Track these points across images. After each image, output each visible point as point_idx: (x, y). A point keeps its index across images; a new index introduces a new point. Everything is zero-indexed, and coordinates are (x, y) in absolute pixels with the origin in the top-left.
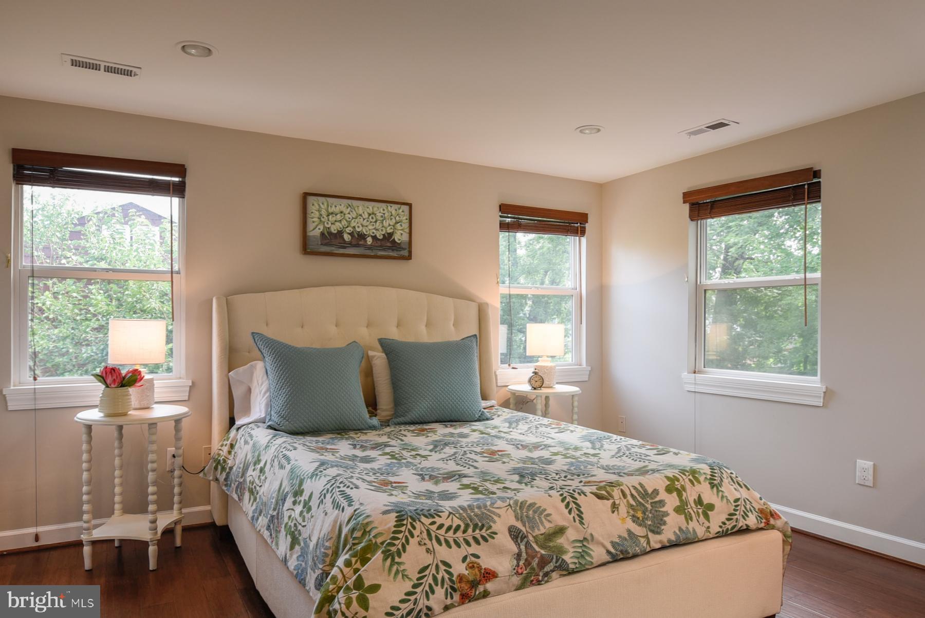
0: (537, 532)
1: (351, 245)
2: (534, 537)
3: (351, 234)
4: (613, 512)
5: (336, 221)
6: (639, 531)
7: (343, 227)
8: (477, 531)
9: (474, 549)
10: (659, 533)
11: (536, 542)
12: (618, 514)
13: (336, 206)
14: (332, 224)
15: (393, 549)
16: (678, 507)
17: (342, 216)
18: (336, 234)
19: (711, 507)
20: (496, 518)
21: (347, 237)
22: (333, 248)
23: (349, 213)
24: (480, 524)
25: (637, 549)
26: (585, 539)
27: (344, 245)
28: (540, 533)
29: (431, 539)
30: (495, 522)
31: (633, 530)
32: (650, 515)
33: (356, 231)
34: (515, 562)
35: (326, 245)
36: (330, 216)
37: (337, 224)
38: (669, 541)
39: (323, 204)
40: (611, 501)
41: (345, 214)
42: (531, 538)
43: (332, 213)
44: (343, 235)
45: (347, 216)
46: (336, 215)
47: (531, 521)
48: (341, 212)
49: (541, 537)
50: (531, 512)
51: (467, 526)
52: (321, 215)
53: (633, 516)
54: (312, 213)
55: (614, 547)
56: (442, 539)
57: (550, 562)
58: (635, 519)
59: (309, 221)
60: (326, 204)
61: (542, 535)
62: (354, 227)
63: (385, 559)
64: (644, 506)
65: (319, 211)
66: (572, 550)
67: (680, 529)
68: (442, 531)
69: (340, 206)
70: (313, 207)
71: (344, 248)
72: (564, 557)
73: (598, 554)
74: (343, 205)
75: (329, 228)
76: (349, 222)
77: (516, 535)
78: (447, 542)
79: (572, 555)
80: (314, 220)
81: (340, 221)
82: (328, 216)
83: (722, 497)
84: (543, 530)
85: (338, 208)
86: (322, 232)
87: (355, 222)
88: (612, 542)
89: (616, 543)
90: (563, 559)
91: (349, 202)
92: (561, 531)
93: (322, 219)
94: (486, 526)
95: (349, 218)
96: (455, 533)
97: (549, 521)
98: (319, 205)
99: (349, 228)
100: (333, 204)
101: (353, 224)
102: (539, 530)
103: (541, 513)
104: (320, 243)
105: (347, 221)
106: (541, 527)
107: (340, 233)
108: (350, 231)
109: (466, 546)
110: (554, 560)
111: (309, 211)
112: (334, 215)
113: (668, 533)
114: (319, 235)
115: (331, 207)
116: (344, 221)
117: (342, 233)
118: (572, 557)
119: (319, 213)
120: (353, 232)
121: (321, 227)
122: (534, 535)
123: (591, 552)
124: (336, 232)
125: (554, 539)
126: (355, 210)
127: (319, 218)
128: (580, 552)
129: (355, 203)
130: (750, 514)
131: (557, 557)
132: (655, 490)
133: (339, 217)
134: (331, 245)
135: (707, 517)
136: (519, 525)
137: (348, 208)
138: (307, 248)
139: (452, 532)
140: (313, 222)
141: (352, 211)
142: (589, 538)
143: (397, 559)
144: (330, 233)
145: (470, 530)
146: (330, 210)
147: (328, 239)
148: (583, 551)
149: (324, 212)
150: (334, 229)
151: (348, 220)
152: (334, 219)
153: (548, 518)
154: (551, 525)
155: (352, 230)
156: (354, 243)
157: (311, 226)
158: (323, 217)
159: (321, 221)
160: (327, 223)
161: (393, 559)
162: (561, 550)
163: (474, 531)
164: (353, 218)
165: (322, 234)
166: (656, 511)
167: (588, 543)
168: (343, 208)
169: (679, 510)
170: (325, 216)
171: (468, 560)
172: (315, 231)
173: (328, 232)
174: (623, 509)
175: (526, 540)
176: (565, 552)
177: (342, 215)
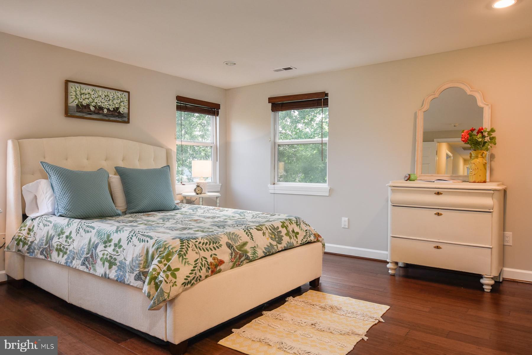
0: (237, 245)
1: (94, 113)
2: (236, 246)
3: (95, 107)
4: (264, 236)
5: (85, 98)
6: (274, 243)
7: (90, 102)
8: (214, 244)
9: (214, 252)
10: (280, 244)
11: (237, 248)
12: (266, 236)
13: (85, 90)
14: (83, 100)
15: (182, 253)
16: (286, 233)
17: (89, 96)
18: (85, 106)
19: (298, 233)
20: (220, 239)
21: (92, 108)
22: (84, 114)
23: (93, 94)
24: (215, 242)
25: (274, 250)
26: (255, 247)
27: (90, 113)
28: (238, 245)
29: (197, 248)
30: (220, 241)
31: (271, 243)
32: (277, 237)
33: (97, 105)
34: (231, 256)
35: (79, 112)
36: (82, 95)
37: (87, 100)
38: (285, 247)
39: (78, 88)
40: (262, 231)
41: (91, 95)
42: (234, 247)
43: (83, 94)
44: (90, 107)
45: (92, 96)
46: (86, 95)
47: (234, 240)
48: (89, 94)
49: (239, 246)
50: (233, 236)
51: (210, 242)
52: (77, 94)
53: (271, 237)
54: (71, 92)
55: (265, 250)
56: (201, 248)
57: (243, 256)
58: (272, 238)
59: (69, 97)
60: (79, 88)
61: (239, 245)
62: (96, 103)
63: (179, 257)
64: (274, 233)
65: (75, 92)
66: (250, 251)
67: (288, 242)
68: (201, 245)
69: (88, 90)
70: (72, 89)
71: (91, 114)
72: (248, 254)
73: (260, 253)
74: (90, 90)
75: (81, 102)
76: (94, 100)
77: (229, 246)
78: (203, 249)
79: (251, 253)
80: (72, 96)
81: (88, 98)
82: (81, 95)
83: (301, 229)
84: (239, 244)
85: (87, 90)
86: (77, 104)
87: (97, 99)
88: (265, 248)
89: (266, 248)
90: (248, 255)
91: (94, 88)
92: (245, 244)
93: (77, 97)
94: (218, 242)
95: (94, 97)
96: (206, 245)
97: (241, 240)
98: (75, 88)
99: (94, 103)
100: (84, 88)
101: (96, 101)
102: (237, 243)
103: (238, 237)
104: (76, 111)
105: (92, 99)
106: (238, 242)
107: (88, 106)
108: (94, 104)
109: (211, 251)
110: (245, 255)
111: (69, 91)
112: (85, 95)
113: (284, 244)
114: (75, 106)
115: (83, 90)
116: (91, 99)
117: (90, 105)
118: (251, 254)
119: (76, 93)
120: (96, 105)
121: (77, 101)
122: (236, 245)
123: (257, 252)
124: (86, 105)
125: (244, 247)
126: (97, 93)
127: (75, 96)
128: (253, 252)
129: (97, 89)
130: (311, 235)
131: (245, 254)
132: (278, 227)
133: (87, 96)
134: (83, 112)
135: (297, 237)
136: (230, 241)
137: (93, 91)
138: (68, 113)
139: (204, 245)
140: (72, 98)
141: (95, 93)
142: (256, 246)
143: (184, 257)
144: (82, 105)
145: (212, 244)
146: (82, 92)
147: (81, 109)
148: (255, 252)
149: (78, 93)
150: (84, 103)
151: (93, 98)
152: (85, 97)
153: (240, 238)
154: (242, 241)
155: (95, 104)
156: (96, 111)
157: (70, 100)
158: (78, 96)
159: (76, 98)
160: (81, 99)
161: (183, 257)
162: (246, 252)
163: (213, 244)
164: (96, 97)
165: (77, 105)
166: (279, 235)
167: (256, 249)
168: (90, 91)
169: (287, 234)
170: (79, 95)
171: (213, 256)
172: (73, 103)
173: (81, 105)
174: (267, 234)
175: (233, 248)
176: (248, 252)
177: (90, 95)
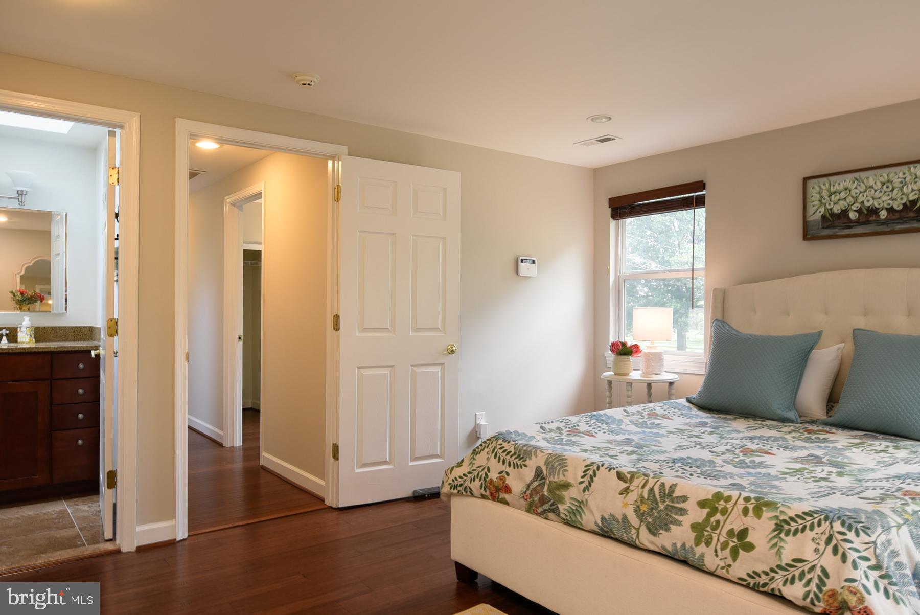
0: (551, 479)
1: (858, 223)
2: (549, 481)
3: (859, 211)
4: (621, 494)
5: (839, 200)
6: (634, 520)
7: (849, 205)
8: (517, 460)
9: (509, 470)
10: (654, 534)
11: (549, 486)
12: (625, 498)
13: (839, 184)
14: (834, 204)
16: (698, 524)
17: (847, 193)
18: (840, 214)
19: (749, 547)
20: (533, 457)
21: (853, 215)
22: (837, 230)
23: (856, 188)
24: (521, 456)
25: (625, 535)
26: (582, 501)
27: (850, 224)
28: (554, 480)
29: (492, 453)
30: (530, 459)
31: (629, 518)
32: (656, 514)
33: (864, 206)
34: (525, 489)
35: (828, 227)
36: (833, 196)
37: (842, 203)
38: (664, 548)
39: (824, 184)
40: (627, 485)
41: (850, 191)
42: (548, 481)
43: (835, 192)
44: (848, 214)
45: (853, 192)
46: (839, 194)
47: (552, 470)
48: (846, 189)
49: (554, 484)
50: (557, 464)
51: (515, 454)
52: (822, 197)
53: (638, 507)
54: (812, 196)
55: (602, 520)
56: (498, 455)
57: (546, 503)
58: (637, 510)
59: (809, 205)
60: (827, 185)
61: (555, 482)
62: (863, 202)
64: (657, 503)
65: (820, 193)
66: (569, 504)
67: (684, 545)
68: (501, 451)
69: (846, 181)
70: (814, 191)
71: (850, 227)
72: (560, 506)
73: (590, 519)
74: (848, 181)
75: (831, 209)
76: (856, 199)
77: (539, 474)
78: (499, 458)
79: (566, 508)
80: (814, 203)
81: (845, 198)
82: (830, 196)
83: (775, 545)
84: (556, 479)
85: (842, 185)
86: (823, 215)
87: (863, 196)
88: (602, 516)
89: (605, 518)
90: (557, 507)
91: (856, 175)
92: (566, 486)
93: (823, 201)
94: (524, 459)
95: (856, 193)
96: (506, 455)
97: (564, 475)
98: (820, 187)
99: (856, 205)
100: (836, 182)
101: (860, 199)
102: (554, 478)
103: (563, 467)
104: (821, 227)
105: (853, 197)
106: (556, 477)
107: (845, 212)
108: (857, 207)
109: (507, 466)
110: (550, 503)
111: (808, 196)
112: (838, 194)
113: (665, 540)
114: (820, 219)
115: (834, 186)
116: (850, 198)
117: (848, 211)
118: (565, 509)
119: (820, 195)
120: (861, 208)
121: (822, 210)
122: (550, 480)
123: (583, 514)
124: (840, 211)
125: (561, 490)
126: (863, 182)
127: (819, 201)
128: (573, 509)
129: (863, 175)
131: (554, 502)
132: (684, 496)
133: (843, 195)
134: (833, 227)
135: (735, 554)
136: (544, 468)
137: (854, 182)
138: (809, 233)
139: (505, 453)
140: (814, 206)
141: (859, 185)
142: (585, 502)
144: (833, 215)
145: (514, 457)
146: (833, 189)
147: (830, 221)
148: (576, 510)
149: (825, 194)
150: (837, 209)
151: (854, 195)
152: (837, 198)
153: (565, 473)
154: (564, 479)
155: (859, 206)
156: (862, 219)
157: (811, 210)
158: (824, 199)
159: (822, 203)
160: (829, 204)
162: (561, 500)
164: (861, 192)
165: (824, 217)
166: (667, 515)
167: (584, 507)
168: (848, 184)
169: (697, 528)
170: (826, 197)
171: (502, 474)
172: (816, 214)
173: (830, 214)
174: (633, 497)
175: (544, 480)
176: (563, 503)
177: (848, 191)
